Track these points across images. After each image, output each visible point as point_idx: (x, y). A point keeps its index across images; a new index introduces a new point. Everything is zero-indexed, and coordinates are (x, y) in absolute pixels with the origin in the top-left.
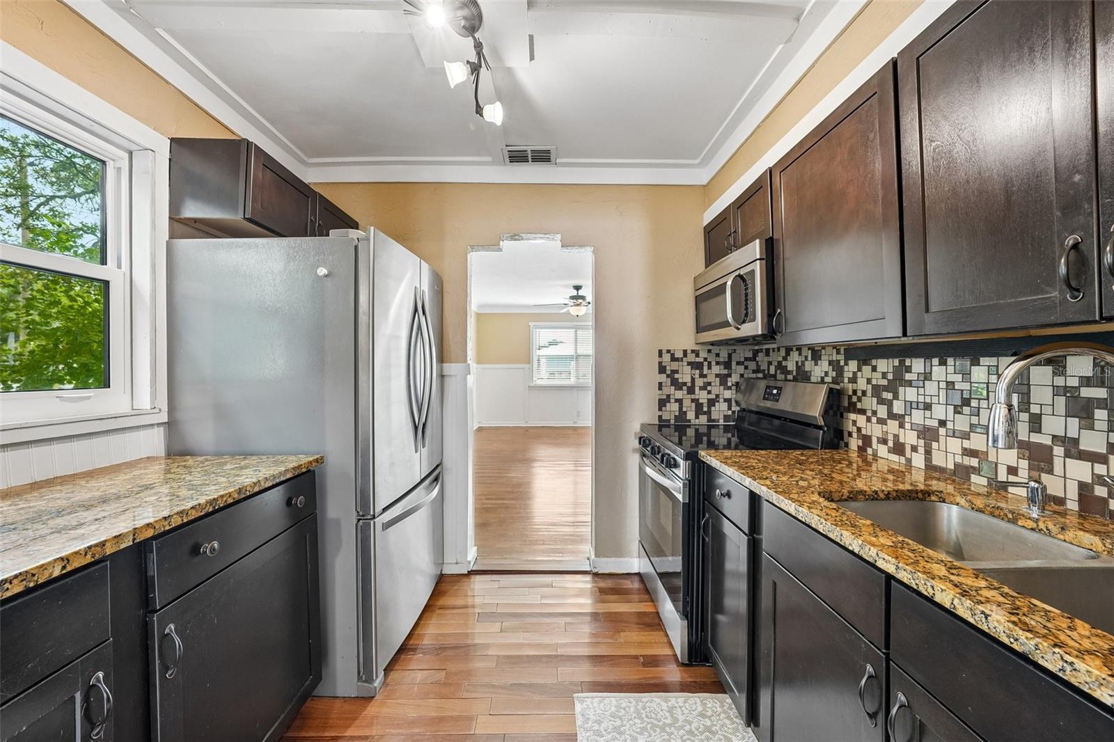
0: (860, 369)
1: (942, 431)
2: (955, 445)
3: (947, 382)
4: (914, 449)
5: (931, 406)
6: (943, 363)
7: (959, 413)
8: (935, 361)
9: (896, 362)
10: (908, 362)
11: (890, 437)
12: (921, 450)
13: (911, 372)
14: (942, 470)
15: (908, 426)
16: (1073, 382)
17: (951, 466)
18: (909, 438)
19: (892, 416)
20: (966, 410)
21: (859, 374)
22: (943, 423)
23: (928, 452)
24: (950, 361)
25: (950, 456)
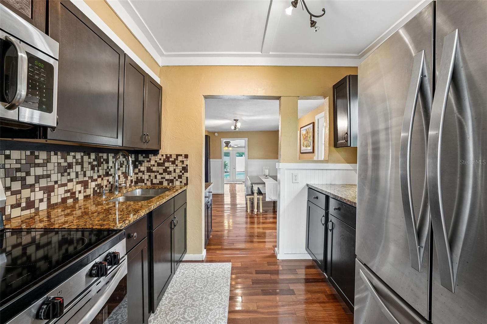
1: (56, 186)
2: (61, 190)
3: (58, 163)
4: (41, 201)
5: (50, 175)
6: (56, 154)
7: (63, 176)
8: (52, 153)
9: (28, 153)
10: (36, 153)
11: (24, 200)
12: (45, 200)
13: (38, 159)
14: (56, 204)
15: (37, 189)
17: (60, 200)
18: (39, 195)
19: (24, 186)
20: (66, 174)
22: (56, 182)
23: (49, 199)
24: (59, 153)
25: (59, 196)
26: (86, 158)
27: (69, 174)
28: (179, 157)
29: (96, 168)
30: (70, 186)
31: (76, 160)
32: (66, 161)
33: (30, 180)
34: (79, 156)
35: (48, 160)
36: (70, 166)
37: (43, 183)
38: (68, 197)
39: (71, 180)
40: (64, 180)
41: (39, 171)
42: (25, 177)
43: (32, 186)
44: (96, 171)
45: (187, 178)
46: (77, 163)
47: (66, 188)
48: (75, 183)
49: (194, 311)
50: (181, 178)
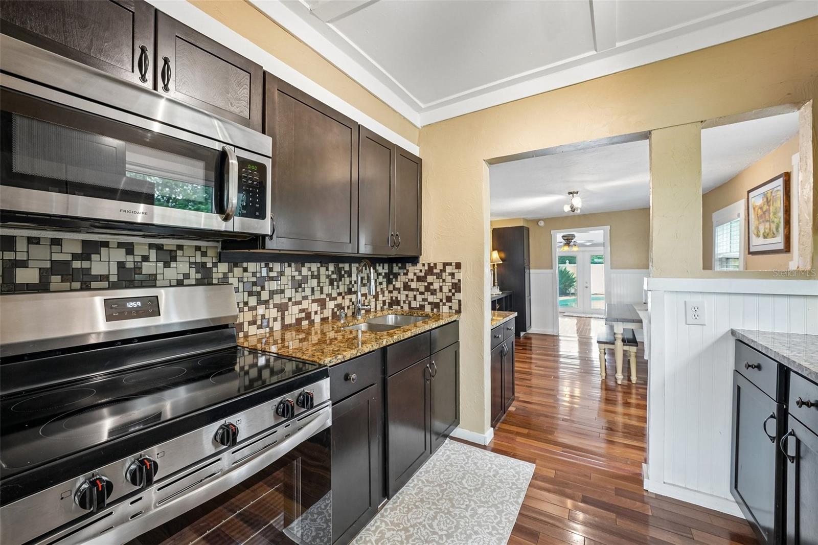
0: (231, 271)
1: (290, 304)
2: (296, 309)
3: (292, 276)
4: (275, 320)
5: (284, 291)
6: (290, 266)
7: (298, 292)
8: (286, 264)
9: (263, 264)
10: (271, 265)
11: (259, 317)
12: (279, 319)
13: (272, 271)
14: (290, 325)
15: (271, 306)
16: (330, 273)
17: (294, 321)
18: (273, 313)
19: (260, 302)
20: (300, 290)
21: (230, 275)
22: (290, 299)
23: (283, 319)
24: (293, 265)
25: (294, 316)
26: (323, 270)
27: (304, 290)
28: (447, 267)
29: (335, 283)
30: (305, 305)
31: (312, 273)
32: (300, 274)
33: (265, 296)
34: (314, 267)
35: (282, 273)
36: (305, 280)
37: (277, 299)
38: (303, 318)
39: (305, 298)
40: (299, 298)
41: (274, 286)
42: (260, 292)
43: (266, 302)
44: (335, 287)
45: (460, 301)
46: (313, 277)
47: (301, 307)
48: (310, 302)
49: (448, 521)
50: (451, 302)
